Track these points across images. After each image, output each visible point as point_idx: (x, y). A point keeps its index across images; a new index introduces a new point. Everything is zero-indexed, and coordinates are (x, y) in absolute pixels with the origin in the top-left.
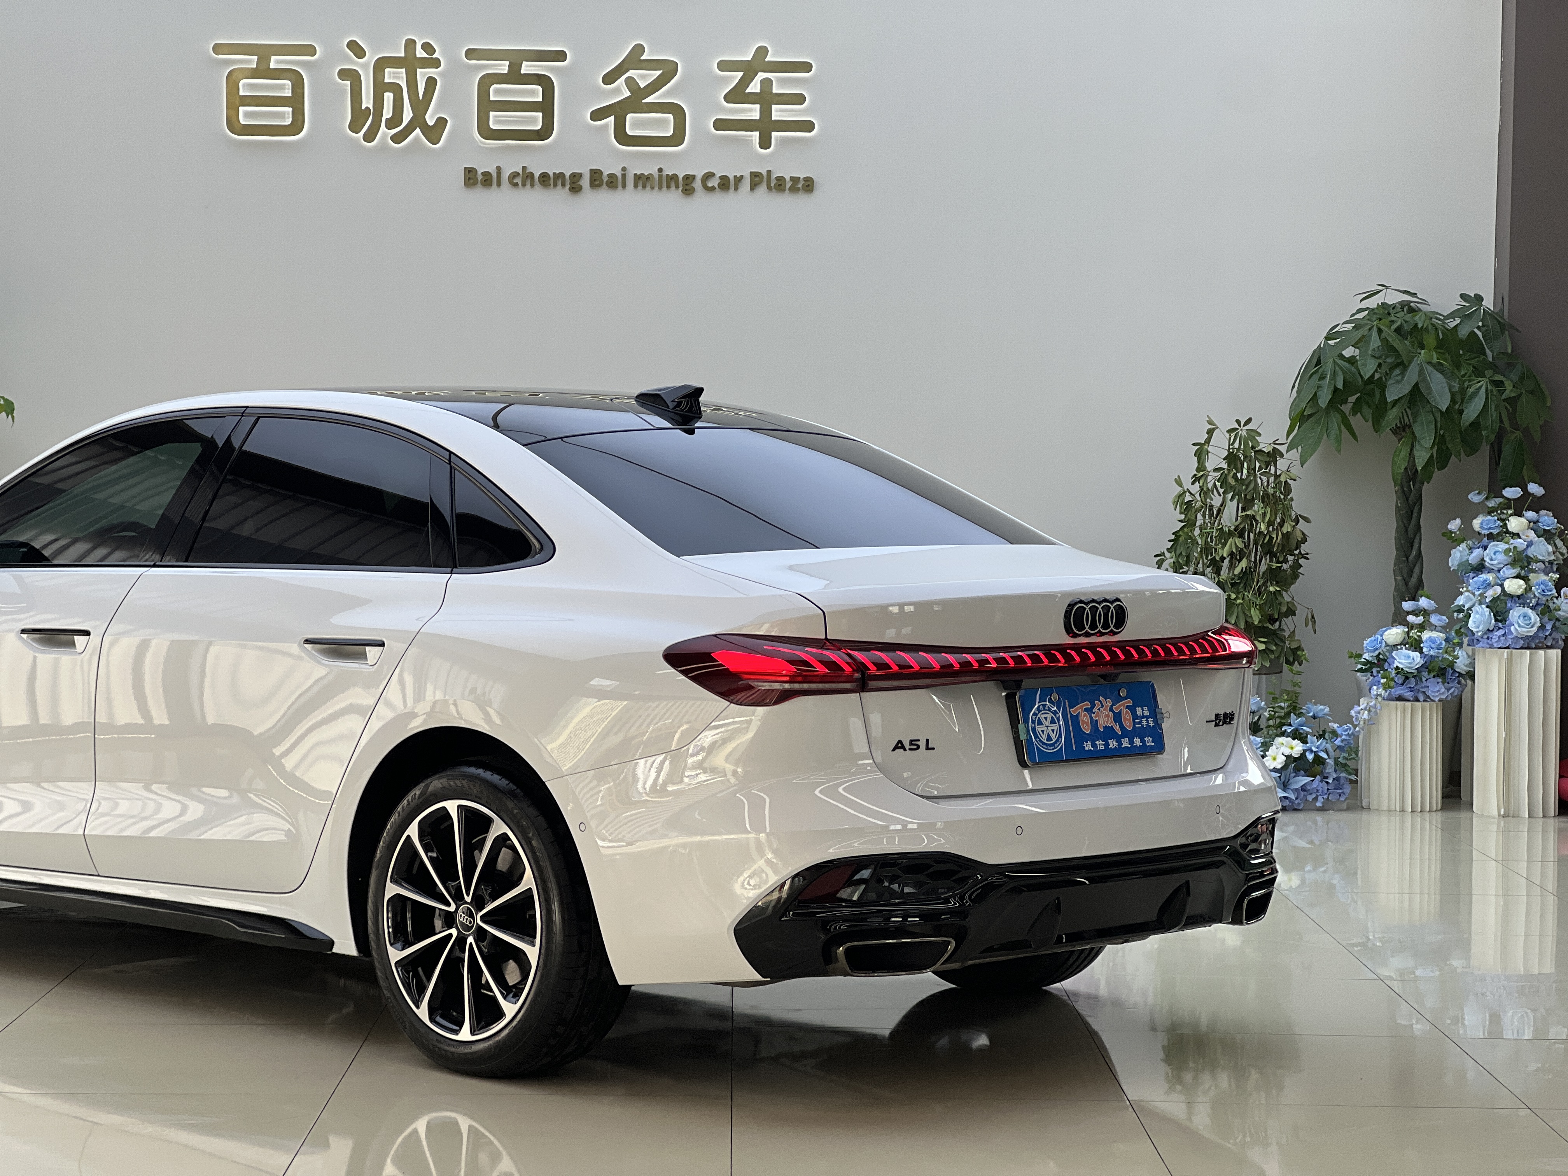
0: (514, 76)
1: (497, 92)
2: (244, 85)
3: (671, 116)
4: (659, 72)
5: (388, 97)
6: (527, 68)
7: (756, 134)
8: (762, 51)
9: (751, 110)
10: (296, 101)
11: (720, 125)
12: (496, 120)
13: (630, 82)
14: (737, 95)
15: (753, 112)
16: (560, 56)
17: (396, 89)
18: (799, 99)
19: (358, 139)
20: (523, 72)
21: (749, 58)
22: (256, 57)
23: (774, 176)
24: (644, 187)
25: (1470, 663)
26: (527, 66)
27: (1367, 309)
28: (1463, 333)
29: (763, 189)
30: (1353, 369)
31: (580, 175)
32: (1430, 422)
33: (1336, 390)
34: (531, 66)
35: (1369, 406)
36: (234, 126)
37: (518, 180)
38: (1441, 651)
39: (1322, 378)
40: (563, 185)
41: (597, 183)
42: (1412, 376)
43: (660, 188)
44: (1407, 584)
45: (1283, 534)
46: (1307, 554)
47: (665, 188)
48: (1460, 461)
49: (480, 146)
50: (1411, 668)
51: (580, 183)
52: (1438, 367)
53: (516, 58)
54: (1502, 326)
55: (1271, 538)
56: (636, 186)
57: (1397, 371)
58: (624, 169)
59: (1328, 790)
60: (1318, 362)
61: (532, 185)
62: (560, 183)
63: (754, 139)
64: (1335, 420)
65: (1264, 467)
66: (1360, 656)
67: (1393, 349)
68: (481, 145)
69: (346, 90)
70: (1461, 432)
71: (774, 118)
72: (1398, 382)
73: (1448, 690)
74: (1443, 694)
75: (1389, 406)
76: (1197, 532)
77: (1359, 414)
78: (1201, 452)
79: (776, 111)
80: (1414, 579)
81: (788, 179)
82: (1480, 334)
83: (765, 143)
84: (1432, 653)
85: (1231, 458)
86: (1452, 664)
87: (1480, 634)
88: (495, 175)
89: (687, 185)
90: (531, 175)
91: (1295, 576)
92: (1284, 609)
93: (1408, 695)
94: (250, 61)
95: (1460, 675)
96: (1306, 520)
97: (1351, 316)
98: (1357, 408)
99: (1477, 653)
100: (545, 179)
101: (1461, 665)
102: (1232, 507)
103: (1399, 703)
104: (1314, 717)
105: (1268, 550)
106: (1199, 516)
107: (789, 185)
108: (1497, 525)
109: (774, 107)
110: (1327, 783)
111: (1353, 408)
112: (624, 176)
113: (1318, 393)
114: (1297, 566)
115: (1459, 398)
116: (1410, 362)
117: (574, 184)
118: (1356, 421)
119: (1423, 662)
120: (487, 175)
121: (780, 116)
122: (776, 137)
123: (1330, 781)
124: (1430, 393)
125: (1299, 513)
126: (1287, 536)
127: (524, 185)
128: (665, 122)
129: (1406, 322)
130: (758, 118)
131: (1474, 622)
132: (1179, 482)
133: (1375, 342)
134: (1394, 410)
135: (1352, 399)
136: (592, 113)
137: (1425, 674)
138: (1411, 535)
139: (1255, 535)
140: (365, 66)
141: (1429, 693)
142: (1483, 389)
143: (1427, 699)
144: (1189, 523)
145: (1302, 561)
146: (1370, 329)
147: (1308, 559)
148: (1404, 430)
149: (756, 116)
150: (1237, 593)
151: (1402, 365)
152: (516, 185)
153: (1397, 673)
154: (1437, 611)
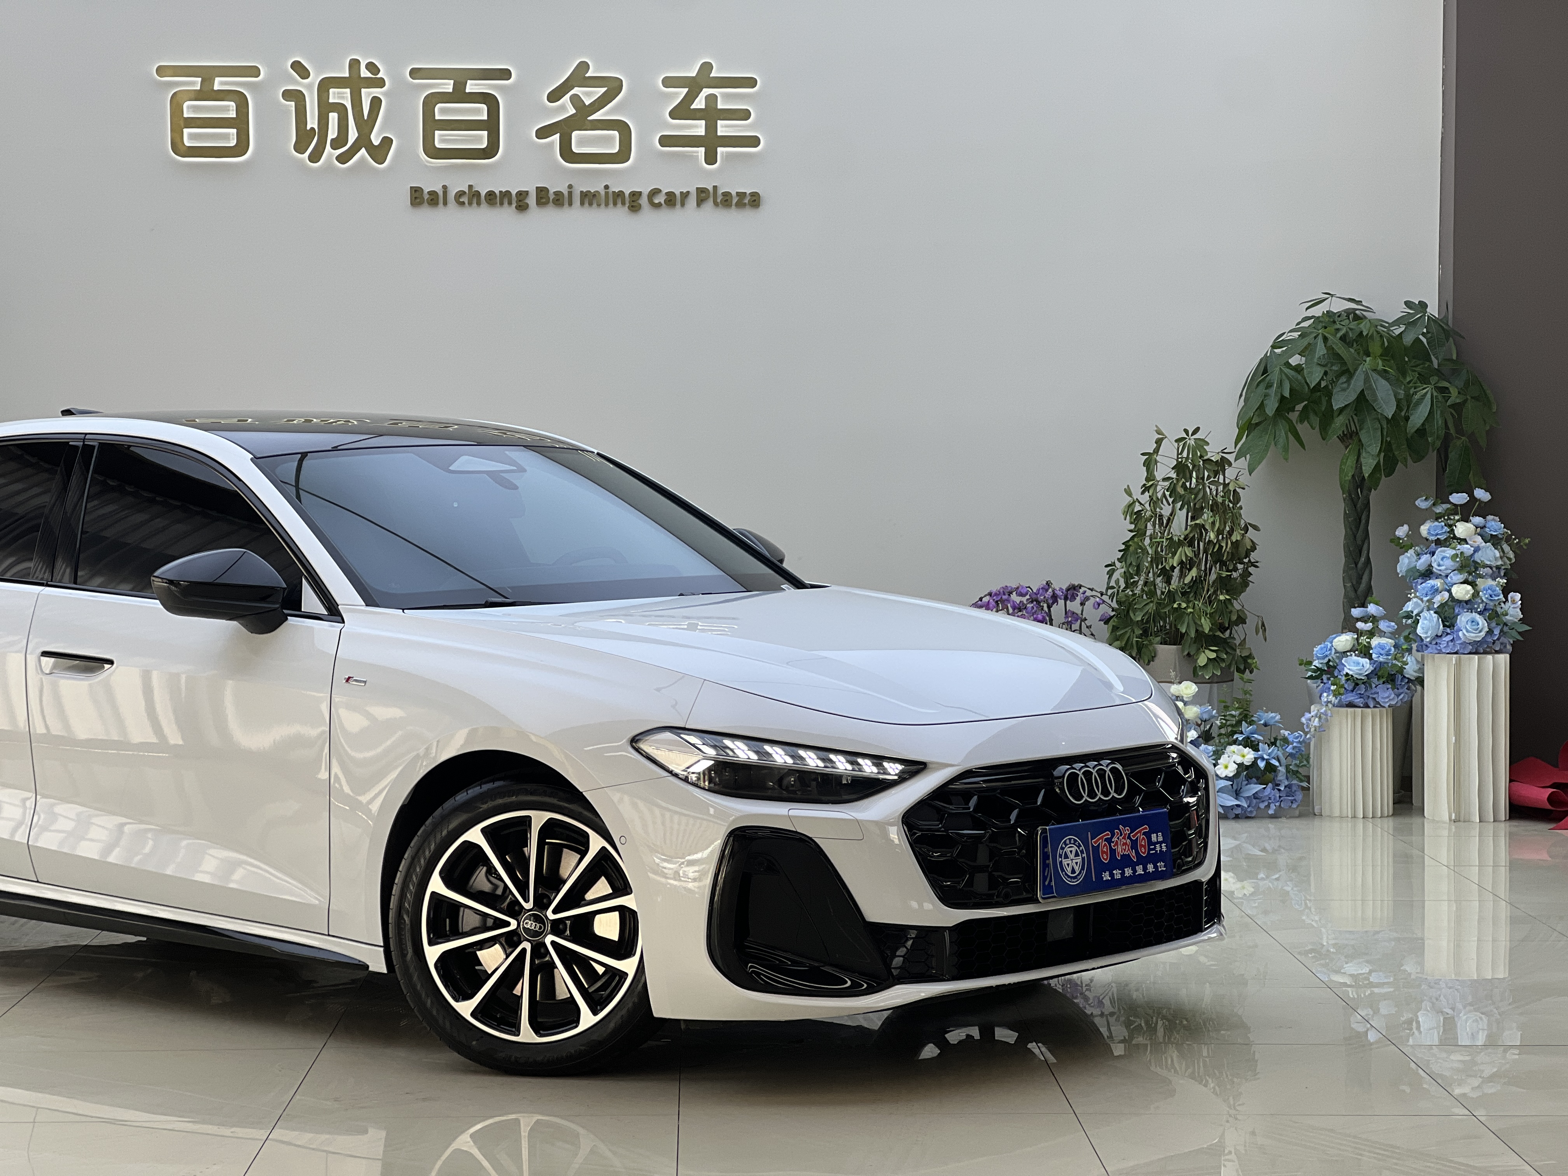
0: (459, 95)
1: (443, 111)
2: (189, 107)
3: (616, 133)
4: (604, 89)
5: (333, 119)
6: (472, 86)
7: (703, 149)
8: (706, 67)
9: (696, 126)
10: (240, 122)
11: (665, 141)
12: (442, 139)
13: (576, 101)
14: (682, 111)
15: (698, 128)
16: (505, 74)
17: (340, 109)
18: (745, 115)
19: (302, 160)
20: (467, 91)
21: (693, 74)
22: (200, 79)
23: (721, 191)
24: (591, 204)
25: (1420, 669)
26: (472, 85)
27: (1313, 317)
28: (1408, 340)
29: (709, 204)
30: (1300, 377)
31: (527, 193)
32: (1377, 429)
33: (1283, 398)
34: (476, 85)
35: (1316, 414)
36: (178, 148)
37: (465, 199)
38: (1390, 657)
39: (1269, 386)
40: (510, 203)
41: (544, 200)
42: (1358, 383)
43: (607, 205)
44: (1356, 591)
45: (1232, 543)
46: (1257, 562)
47: (611, 205)
48: (1407, 468)
49: (426, 166)
50: (1360, 674)
51: (527, 201)
52: (1384, 374)
53: (460, 77)
54: (1447, 333)
55: (1221, 547)
56: (582, 203)
57: (1343, 379)
58: (570, 186)
59: (1280, 797)
60: (1265, 371)
61: (479, 204)
62: (506, 201)
63: (700, 154)
64: (1282, 430)
65: (1212, 476)
66: (1310, 663)
67: (1338, 356)
68: (428, 164)
69: (290, 111)
70: (1407, 440)
71: (719, 134)
72: (1344, 390)
73: (1398, 696)
74: (1393, 699)
75: (1336, 414)
76: (1147, 541)
77: (1306, 422)
78: (1150, 462)
79: (722, 127)
80: (1363, 586)
81: (734, 193)
82: (1424, 340)
83: (711, 158)
84: (1381, 659)
85: (1180, 468)
86: (1401, 670)
87: (1428, 640)
88: (441, 194)
89: (633, 202)
90: (478, 194)
91: (1245, 584)
92: (1234, 618)
93: (1359, 701)
94: (193, 83)
95: (1410, 680)
96: (1256, 528)
97: (1297, 324)
98: (1304, 416)
99: (1425, 658)
100: (491, 197)
101: (1410, 670)
102: (1181, 515)
103: (1350, 710)
104: (1265, 725)
105: (1218, 558)
106: (1149, 526)
107: (735, 200)
108: (1444, 531)
109: (719, 122)
110: (1279, 790)
111: (1300, 416)
112: (570, 193)
113: (1265, 402)
114: (1246, 574)
115: (1405, 405)
116: (1356, 370)
117: (520, 202)
118: (1303, 428)
119: (1372, 668)
120: (433, 193)
121: (726, 131)
122: (722, 153)
123: (1282, 788)
124: (1376, 400)
125: (1247, 521)
126: (1236, 545)
127: (470, 204)
128: (611, 139)
129: (1351, 329)
130: (703, 134)
131: (1423, 628)
132: (1128, 492)
133: (1321, 350)
134: (1341, 417)
135: (1299, 407)
136: (537, 131)
137: (1375, 680)
138: (1359, 542)
139: (1205, 544)
140: (309, 87)
141: (1379, 700)
142: (1429, 396)
143: (1377, 705)
144: (1139, 533)
145: (1251, 569)
146: (1315, 338)
147: (1257, 567)
148: (1351, 437)
149: (701, 132)
150: (1188, 602)
151: (1348, 372)
152: (463, 203)
153: (1347, 680)
154: (1387, 617)
